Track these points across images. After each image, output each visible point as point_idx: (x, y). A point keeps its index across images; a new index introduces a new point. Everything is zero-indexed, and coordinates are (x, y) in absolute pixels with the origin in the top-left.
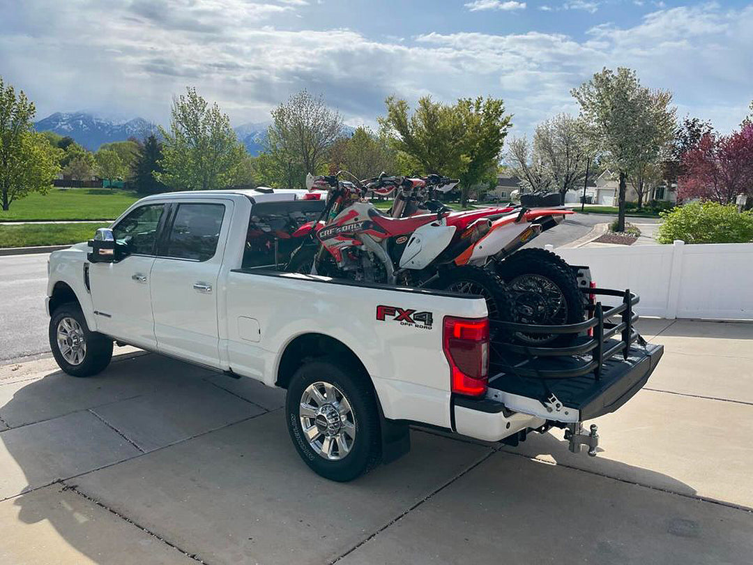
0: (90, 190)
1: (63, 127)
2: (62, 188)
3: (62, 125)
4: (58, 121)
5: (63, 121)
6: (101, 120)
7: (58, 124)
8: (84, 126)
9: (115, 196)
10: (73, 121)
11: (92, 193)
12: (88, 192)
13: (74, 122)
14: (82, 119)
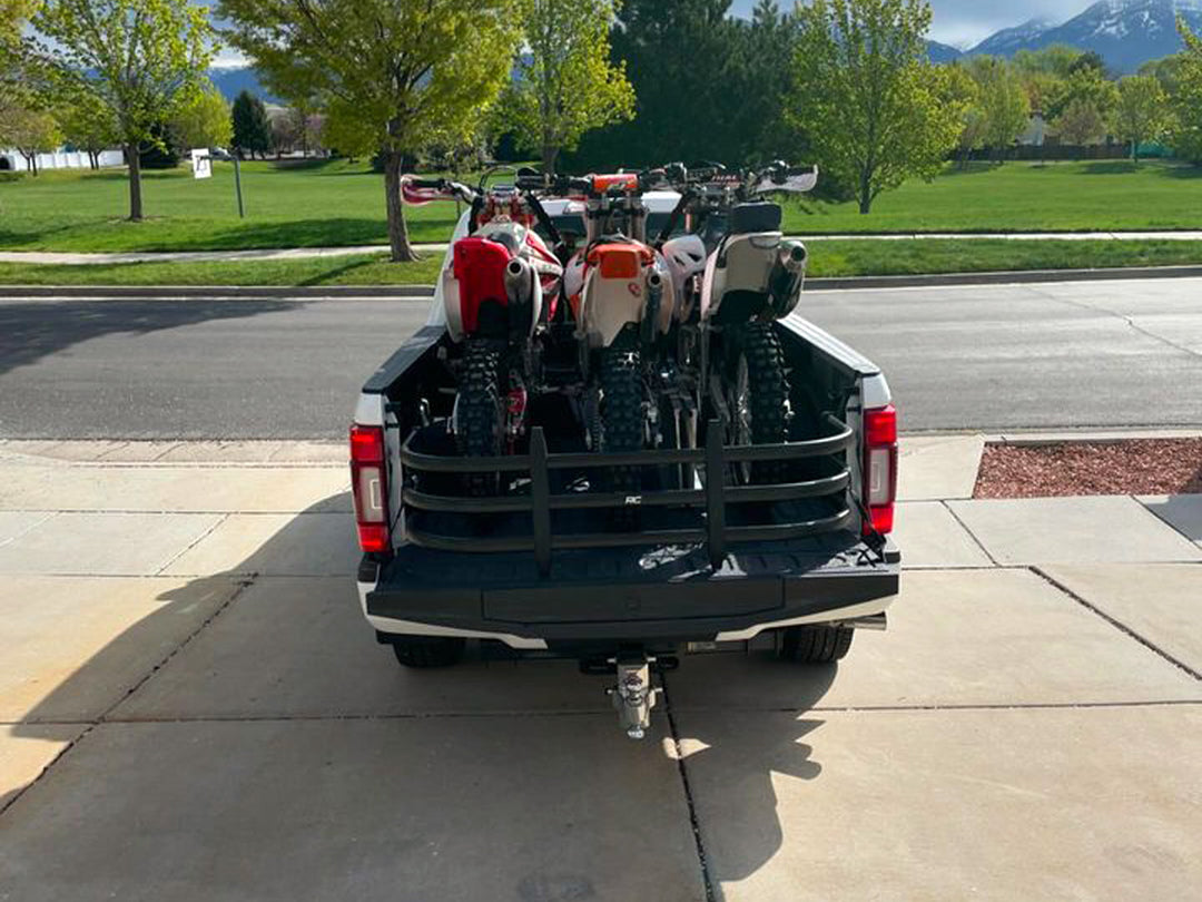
0: (1091, 166)
1: (1108, 30)
2: (1038, 163)
3: (1107, 26)
4: (1099, 18)
5: (1111, 18)
6: (1188, 4)
7: (1099, 25)
8: (1152, 22)
9: (1139, 174)
10: (1132, 13)
11: (1092, 170)
12: (1083, 170)
13: (1132, 17)
14: (1148, 8)
